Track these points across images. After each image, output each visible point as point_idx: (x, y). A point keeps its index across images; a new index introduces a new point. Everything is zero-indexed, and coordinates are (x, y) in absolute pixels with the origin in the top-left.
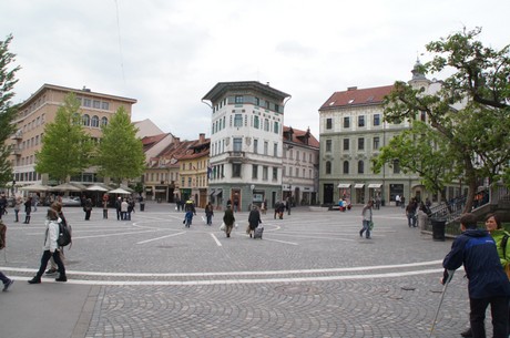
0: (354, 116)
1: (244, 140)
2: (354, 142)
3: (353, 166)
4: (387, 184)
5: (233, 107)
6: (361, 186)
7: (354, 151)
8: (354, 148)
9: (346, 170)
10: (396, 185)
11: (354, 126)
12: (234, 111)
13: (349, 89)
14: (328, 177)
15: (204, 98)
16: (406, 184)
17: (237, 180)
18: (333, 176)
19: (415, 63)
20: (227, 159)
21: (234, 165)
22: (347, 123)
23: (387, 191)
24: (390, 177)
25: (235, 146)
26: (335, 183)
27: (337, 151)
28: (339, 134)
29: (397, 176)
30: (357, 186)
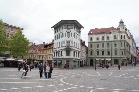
1: (71, 42)
2: (100, 45)
3: (100, 53)
4: (113, 59)
5: (66, 30)
6: (104, 59)
7: (100, 48)
8: (100, 47)
9: (98, 54)
10: (116, 59)
11: (100, 40)
12: (67, 31)
13: (95, 29)
14: (91, 56)
15: (52, 27)
16: (119, 59)
17: (68, 57)
18: (93, 56)
20: (64, 49)
21: (67, 51)
22: (98, 39)
23: (113, 61)
24: (114, 56)
25: (67, 44)
26: (94, 59)
27: (94, 48)
28: (95, 42)
29: (116, 56)
30: (102, 59)
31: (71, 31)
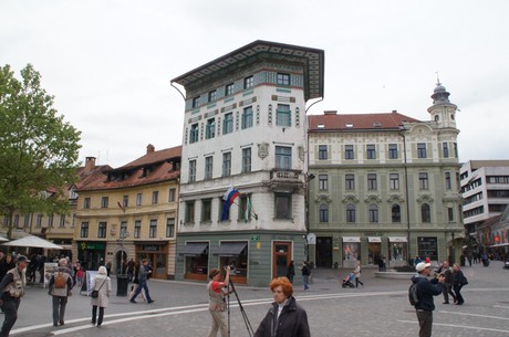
0: (360, 144)
1: (295, 151)
2: (361, 178)
3: (362, 213)
4: (414, 236)
5: (272, 90)
6: (378, 239)
7: (361, 190)
8: (361, 187)
9: (351, 218)
10: (426, 239)
11: (360, 158)
13: (327, 113)
14: (324, 227)
16: (440, 236)
18: (331, 225)
19: (435, 87)
21: (278, 195)
22: (349, 153)
23: (415, 246)
24: (417, 228)
26: (335, 236)
27: (336, 189)
28: (339, 167)
29: (426, 227)
30: (371, 239)
31: (293, 100)
